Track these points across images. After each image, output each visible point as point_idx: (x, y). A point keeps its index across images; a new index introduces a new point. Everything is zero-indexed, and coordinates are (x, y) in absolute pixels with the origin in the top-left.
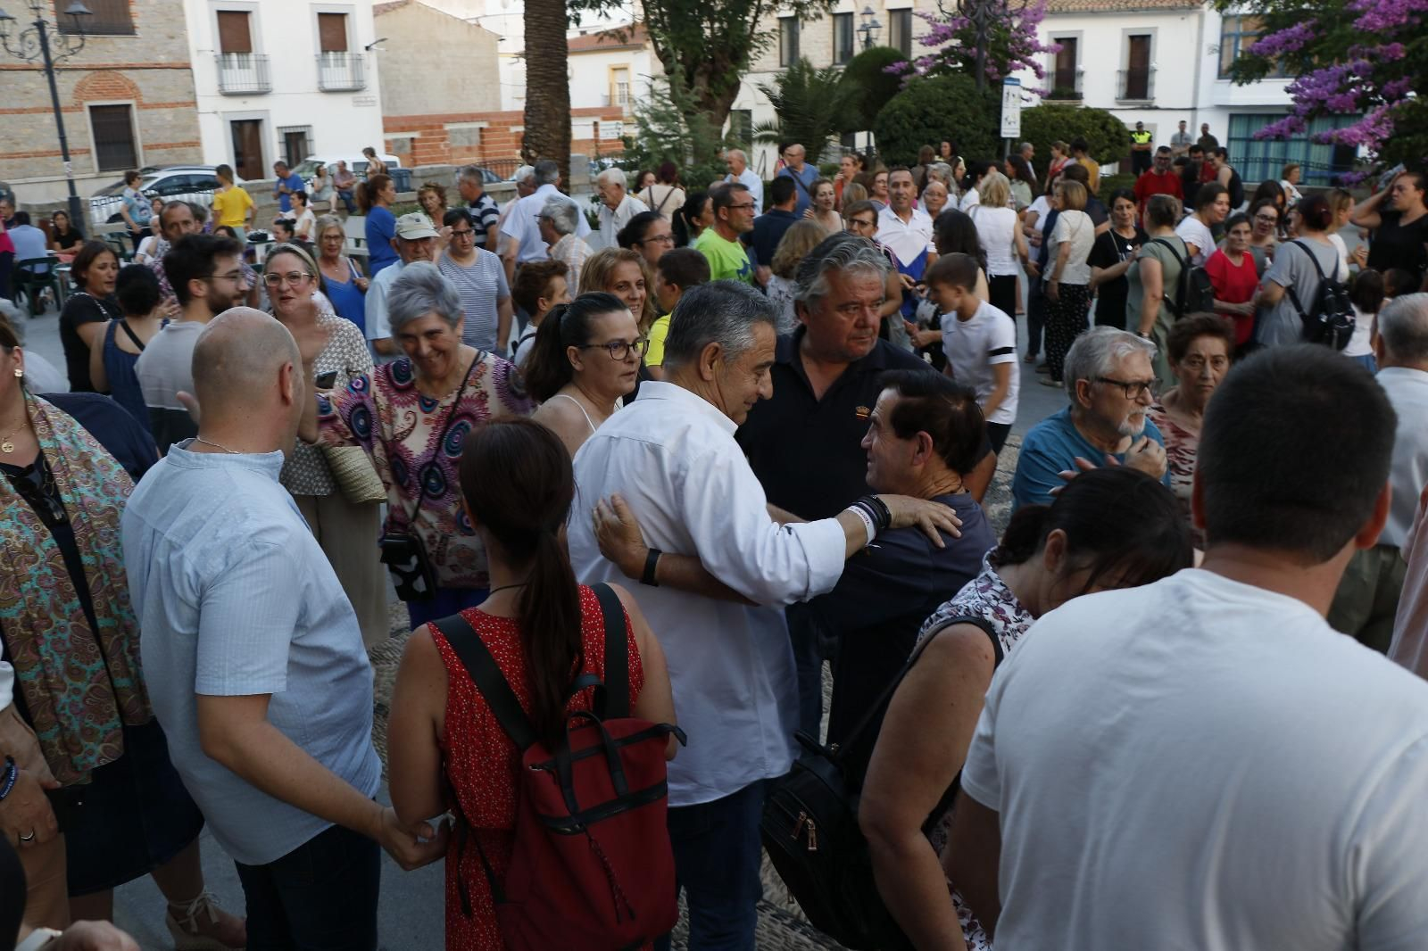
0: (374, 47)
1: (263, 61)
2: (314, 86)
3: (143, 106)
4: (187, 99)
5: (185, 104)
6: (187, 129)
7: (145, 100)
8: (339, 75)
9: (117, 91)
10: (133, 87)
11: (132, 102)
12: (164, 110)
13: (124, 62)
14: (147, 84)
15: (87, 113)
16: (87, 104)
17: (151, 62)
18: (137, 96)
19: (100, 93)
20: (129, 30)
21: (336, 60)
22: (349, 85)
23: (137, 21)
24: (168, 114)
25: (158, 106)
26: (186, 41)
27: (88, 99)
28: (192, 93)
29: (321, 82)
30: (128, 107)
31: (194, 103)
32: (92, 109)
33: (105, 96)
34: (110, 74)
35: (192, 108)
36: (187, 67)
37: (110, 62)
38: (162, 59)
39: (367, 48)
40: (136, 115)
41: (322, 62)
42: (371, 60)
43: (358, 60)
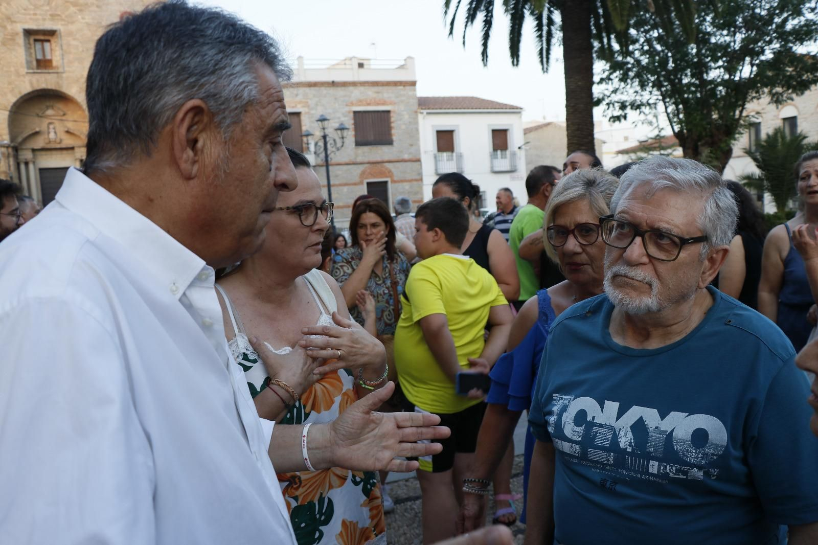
0: (523, 147)
1: (460, 157)
2: (488, 169)
3: (394, 181)
4: (418, 177)
5: (416, 180)
6: (416, 193)
7: (395, 179)
8: (503, 163)
9: (382, 174)
10: (390, 172)
11: (389, 179)
12: (405, 184)
13: (386, 158)
14: (397, 170)
15: (365, 186)
16: (366, 181)
17: (401, 158)
18: (391, 176)
19: (373, 176)
20: (390, 142)
21: (502, 155)
22: (508, 168)
23: (394, 138)
24: (406, 186)
25: (402, 181)
26: (419, 147)
27: (366, 178)
28: (420, 174)
29: (492, 167)
30: (386, 182)
31: (421, 180)
32: (369, 184)
33: (375, 177)
34: (379, 166)
35: (420, 183)
36: (419, 160)
37: (379, 159)
38: (406, 157)
39: (519, 148)
40: (390, 186)
41: (493, 156)
42: (521, 155)
43: (514, 154)
